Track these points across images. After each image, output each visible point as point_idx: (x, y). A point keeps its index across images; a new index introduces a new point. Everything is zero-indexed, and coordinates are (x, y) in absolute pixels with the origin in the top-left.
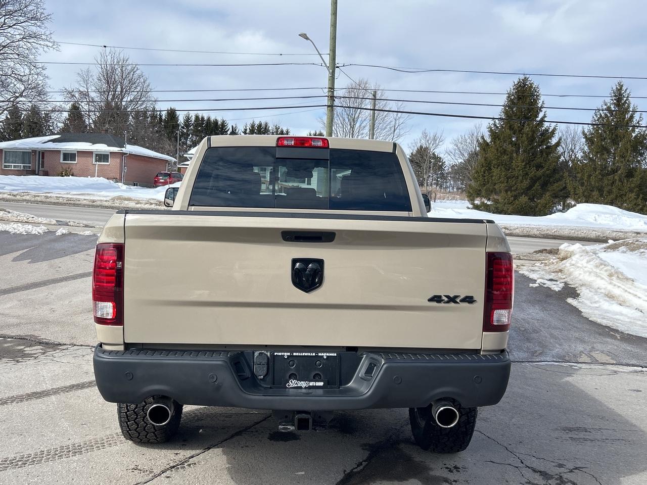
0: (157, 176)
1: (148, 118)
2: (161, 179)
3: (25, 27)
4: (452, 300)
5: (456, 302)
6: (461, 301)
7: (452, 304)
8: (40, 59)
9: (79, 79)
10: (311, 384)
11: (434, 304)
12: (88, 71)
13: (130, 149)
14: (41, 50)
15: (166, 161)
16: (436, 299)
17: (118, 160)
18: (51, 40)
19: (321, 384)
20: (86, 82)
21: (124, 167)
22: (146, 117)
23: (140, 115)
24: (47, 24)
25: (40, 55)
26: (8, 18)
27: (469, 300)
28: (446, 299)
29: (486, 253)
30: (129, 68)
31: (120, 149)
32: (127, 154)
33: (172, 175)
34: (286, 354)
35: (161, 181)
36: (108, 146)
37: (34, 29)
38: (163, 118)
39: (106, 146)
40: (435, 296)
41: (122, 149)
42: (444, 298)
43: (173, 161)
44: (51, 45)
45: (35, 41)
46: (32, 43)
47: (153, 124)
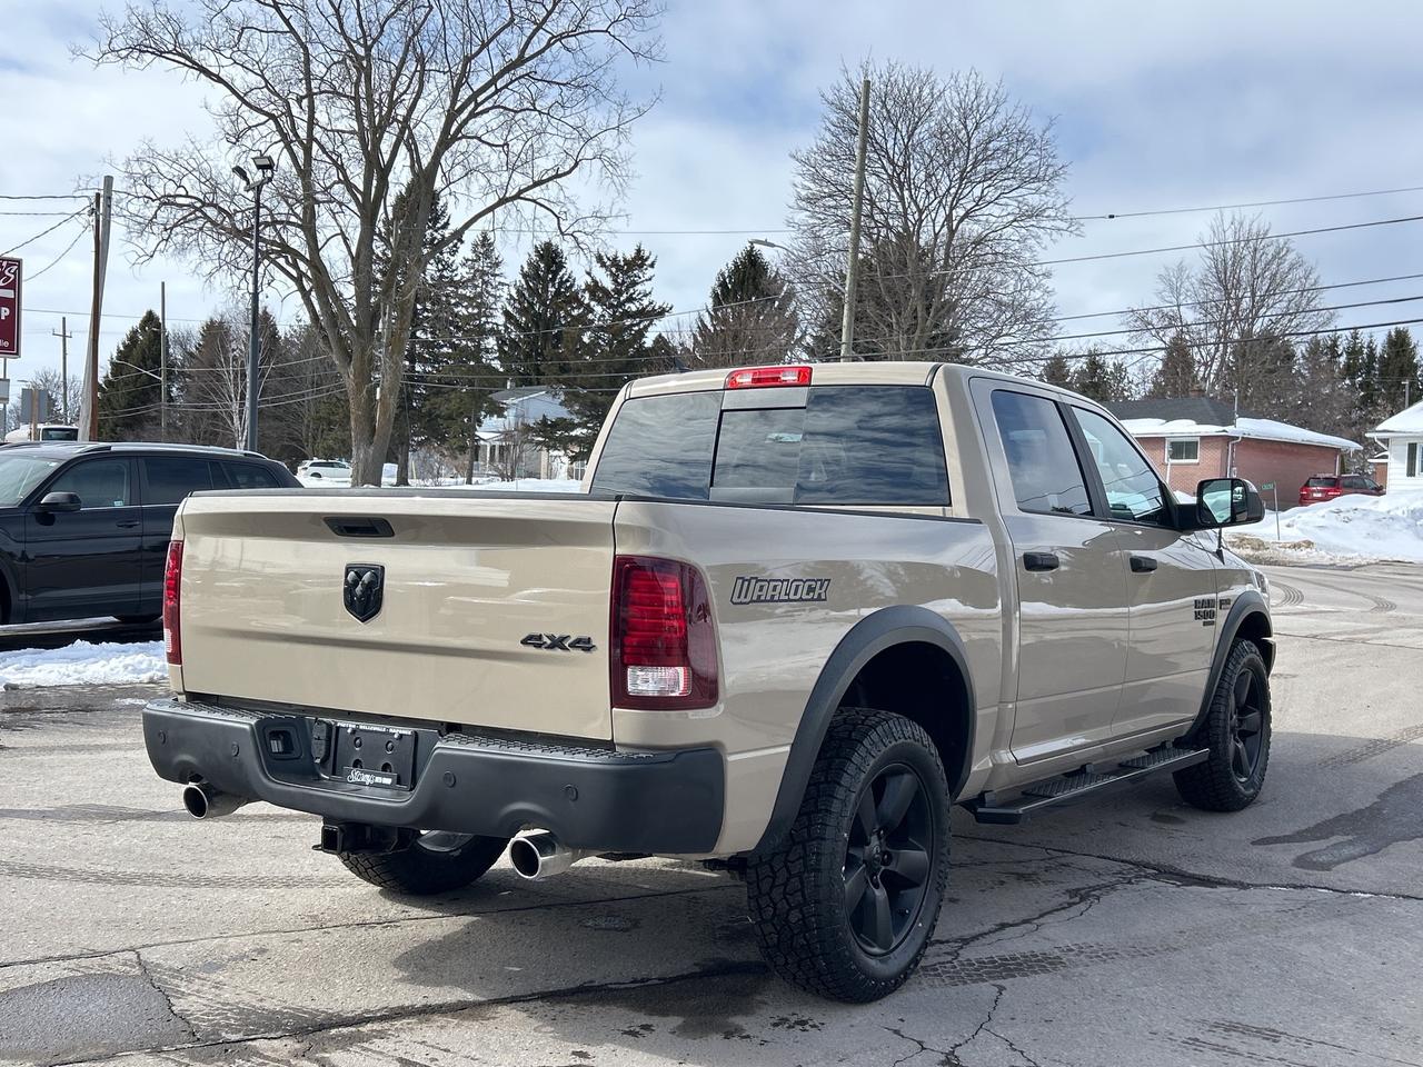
0: (1307, 485)
1: (1340, 356)
2: (1314, 491)
3: (1020, 199)
4: (558, 643)
5: (564, 648)
6: (572, 645)
7: (558, 652)
8: (1042, 256)
9: (1161, 287)
10: (378, 780)
11: (531, 650)
12: (1181, 269)
13: (1245, 426)
14: (1046, 239)
15: (1336, 451)
16: (533, 640)
17: (1218, 454)
18: (1065, 217)
19: (388, 781)
20: (1176, 291)
21: (1232, 466)
22: (1335, 355)
23: (1323, 352)
24: (1059, 185)
25: (1045, 248)
26: (990, 186)
27: (585, 644)
28: (549, 642)
29: (615, 556)
30: (1271, 251)
31: (1221, 428)
32: (1238, 438)
33: (1341, 482)
34: (351, 725)
35: (1315, 495)
36: (1200, 422)
37: (1034, 200)
38: (1378, 355)
39: (1194, 422)
40: (531, 637)
41: (1225, 428)
42: (545, 639)
43: (1352, 450)
44: (1064, 225)
45: (1034, 223)
46: (1030, 228)
47: (1350, 370)
